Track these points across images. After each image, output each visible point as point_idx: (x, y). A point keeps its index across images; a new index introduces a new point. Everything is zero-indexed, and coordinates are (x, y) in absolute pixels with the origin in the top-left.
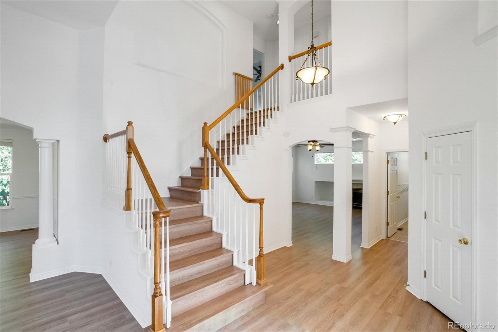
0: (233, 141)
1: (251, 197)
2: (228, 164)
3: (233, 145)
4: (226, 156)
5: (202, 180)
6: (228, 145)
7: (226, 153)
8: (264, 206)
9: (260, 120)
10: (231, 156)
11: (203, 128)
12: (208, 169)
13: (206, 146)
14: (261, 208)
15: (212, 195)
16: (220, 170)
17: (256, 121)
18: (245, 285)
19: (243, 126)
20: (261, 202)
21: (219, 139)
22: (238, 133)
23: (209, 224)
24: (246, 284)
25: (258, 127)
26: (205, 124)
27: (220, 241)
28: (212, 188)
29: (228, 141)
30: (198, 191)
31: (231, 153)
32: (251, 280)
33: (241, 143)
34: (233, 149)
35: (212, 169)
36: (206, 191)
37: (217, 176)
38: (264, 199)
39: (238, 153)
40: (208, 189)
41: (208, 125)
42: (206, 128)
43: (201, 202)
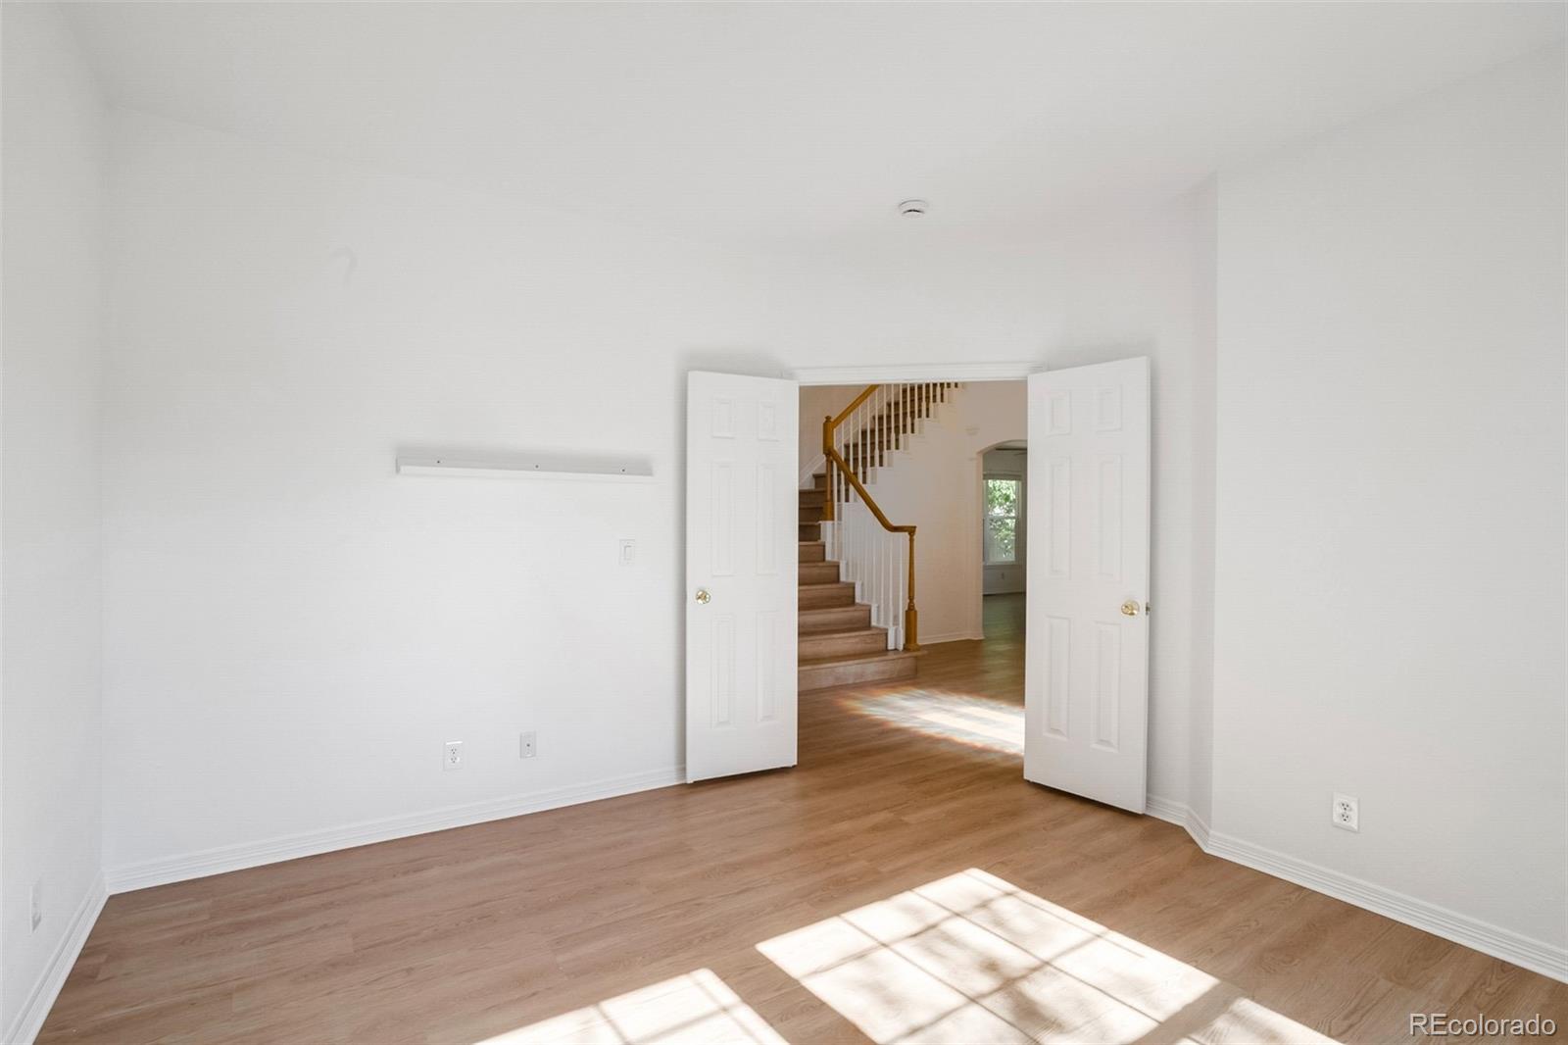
0: (873, 444)
1: (895, 524)
2: (864, 482)
3: (873, 450)
4: (860, 469)
5: (821, 508)
6: (864, 451)
7: (860, 464)
8: (915, 537)
9: (920, 406)
10: (869, 468)
11: (825, 425)
12: (832, 491)
13: (829, 452)
14: (911, 541)
15: (839, 529)
16: (851, 488)
17: (912, 407)
18: (887, 650)
19: (889, 417)
20: (911, 531)
21: (848, 440)
22: (881, 430)
23: (834, 570)
24: (889, 648)
25: (917, 419)
26: (828, 418)
27: (851, 594)
28: (840, 519)
29: (864, 445)
30: (816, 524)
31: (869, 464)
32: (896, 644)
33: (885, 447)
34: (872, 458)
35: (839, 491)
36: (829, 523)
37: (847, 500)
38: (915, 527)
39: (881, 465)
40: (833, 519)
41: (832, 420)
42: (829, 425)
43: (822, 539)
